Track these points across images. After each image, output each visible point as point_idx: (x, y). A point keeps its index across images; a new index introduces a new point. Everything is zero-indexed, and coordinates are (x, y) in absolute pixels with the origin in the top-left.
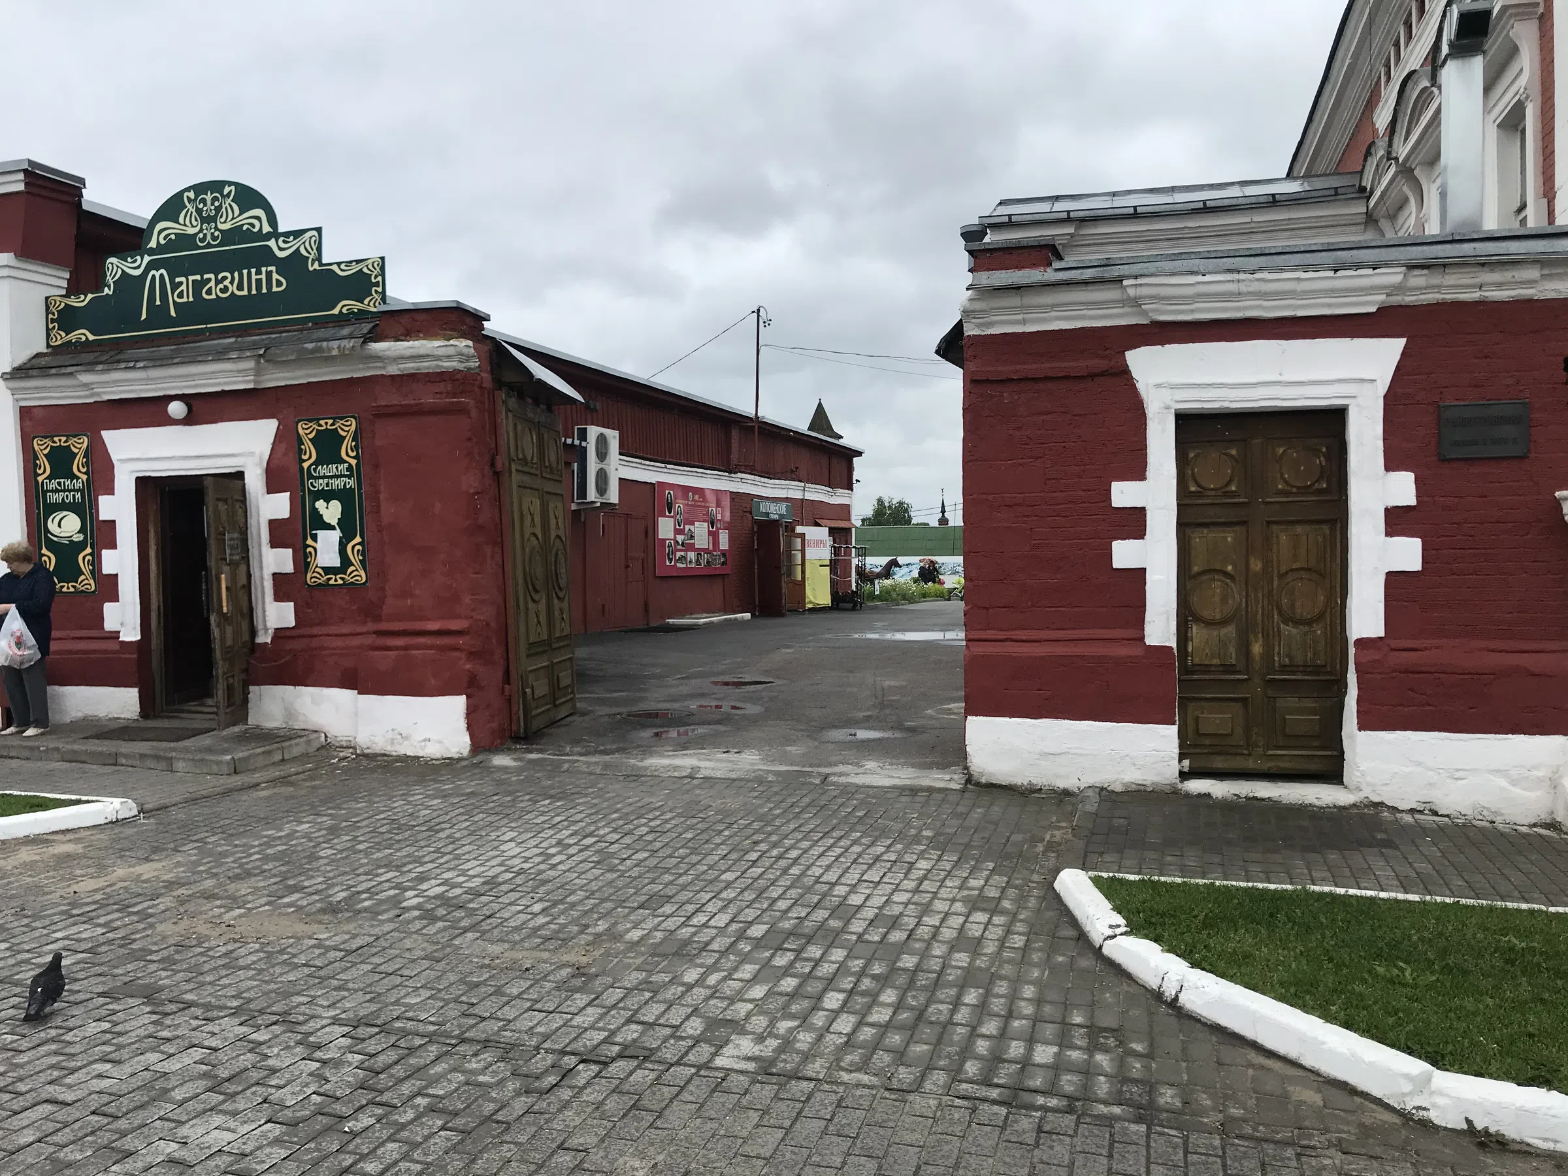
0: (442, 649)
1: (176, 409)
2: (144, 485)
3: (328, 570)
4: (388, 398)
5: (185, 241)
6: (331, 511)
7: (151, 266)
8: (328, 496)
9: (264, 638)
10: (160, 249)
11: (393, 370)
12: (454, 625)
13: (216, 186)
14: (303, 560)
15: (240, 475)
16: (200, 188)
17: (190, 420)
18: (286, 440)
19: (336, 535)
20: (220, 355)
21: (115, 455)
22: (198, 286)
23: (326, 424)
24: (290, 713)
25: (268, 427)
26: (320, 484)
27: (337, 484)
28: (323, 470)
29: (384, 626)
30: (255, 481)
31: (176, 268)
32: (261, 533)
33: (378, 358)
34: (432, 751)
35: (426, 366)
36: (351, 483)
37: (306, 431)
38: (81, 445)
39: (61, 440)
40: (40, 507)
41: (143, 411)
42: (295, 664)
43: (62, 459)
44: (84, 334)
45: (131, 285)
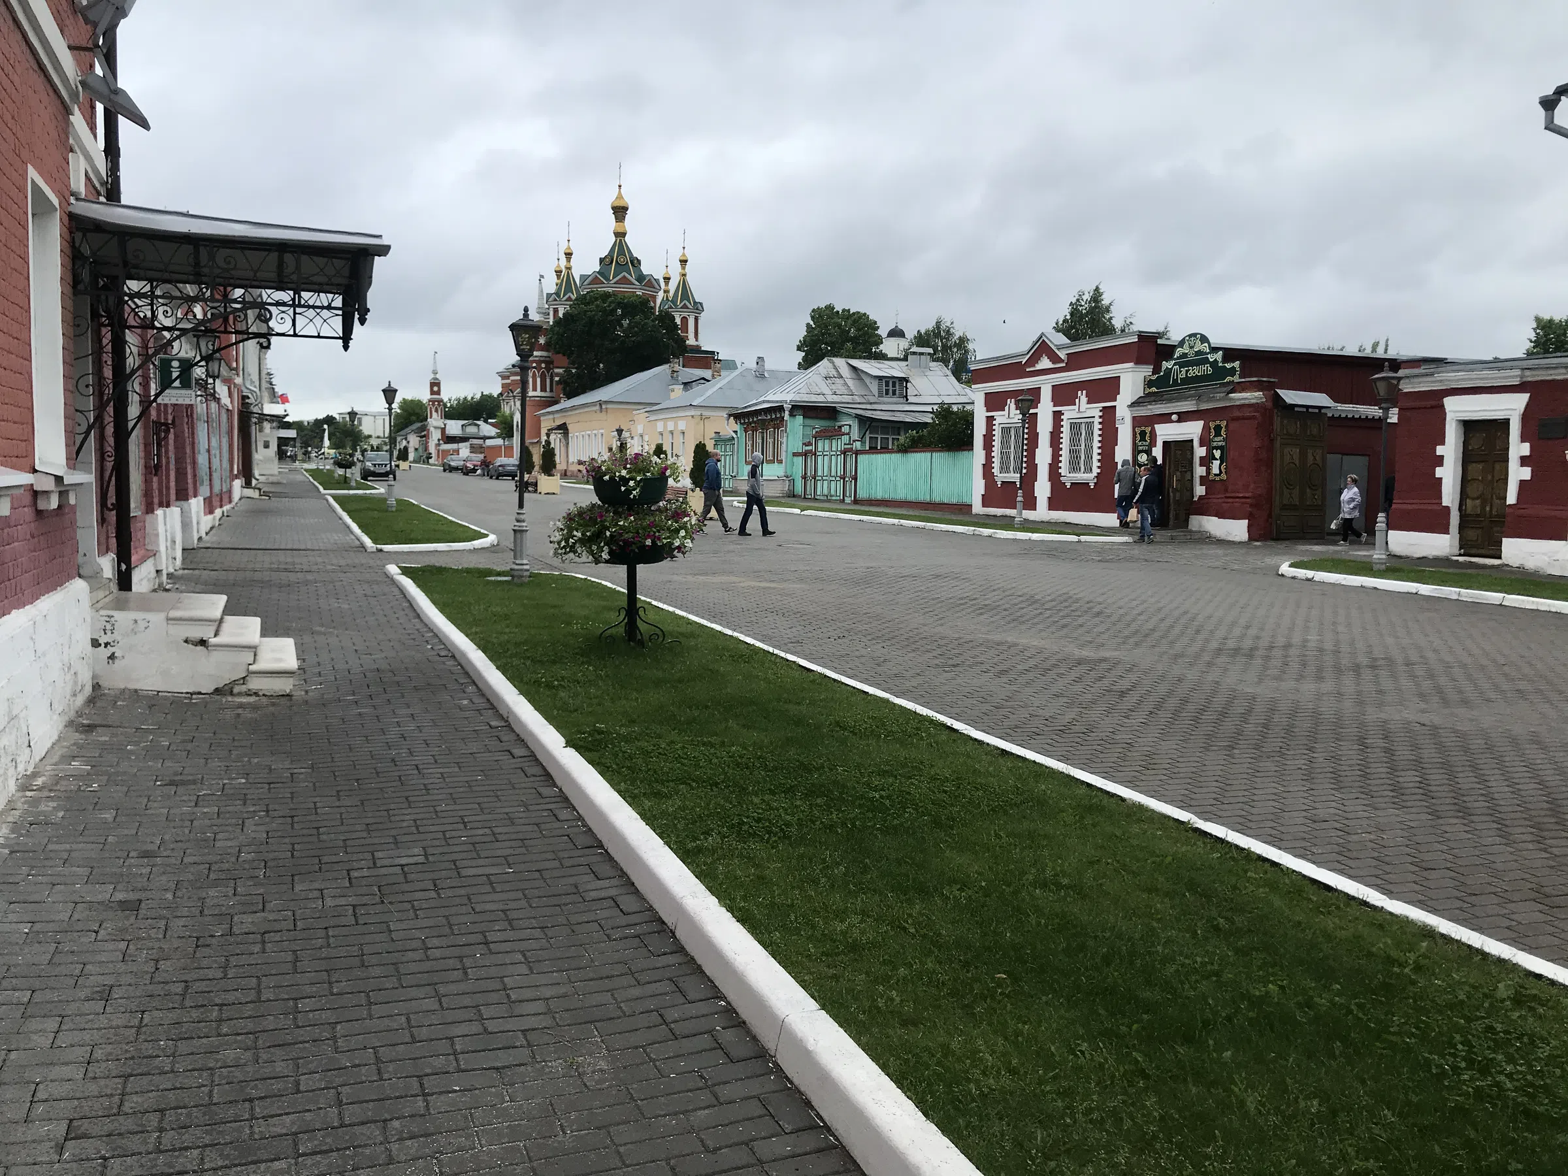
0: (1243, 503)
1: (1174, 417)
2: (1166, 444)
3: (1215, 475)
4: (1237, 414)
5: (1185, 355)
6: (1217, 454)
7: (1175, 364)
8: (1217, 448)
9: (1196, 499)
10: (1178, 358)
11: (1238, 403)
12: (1247, 495)
13: (1194, 335)
14: (1209, 471)
15: (1192, 441)
16: (1190, 336)
17: (1179, 421)
18: (1206, 428)
19: (1218, 462)
20: (1186, 398)
21: (1158, 433)
22: (1187, 371)
23: (1218, 422)
24: (1201, 525)
25: (1201, 423)
26: (1215, 444)
27: (1220, 444)
28: (1216, 439)
29: (1228, 495)
30: (1196, 443)
31: (1182, 365)
32: (1197, 461)
33: (1231, 399)
34: (1237, 539)
35: (1247, 402)
36: (1224, 444)
37: (1212, 425)
38: (1148, 430)
39: (1143, 428)
40: (1136, 452)
41: (1165, 418)
42: (1204, 508)
43: (1143, 434)
44: (1154, 389)
45: (1168, 371)
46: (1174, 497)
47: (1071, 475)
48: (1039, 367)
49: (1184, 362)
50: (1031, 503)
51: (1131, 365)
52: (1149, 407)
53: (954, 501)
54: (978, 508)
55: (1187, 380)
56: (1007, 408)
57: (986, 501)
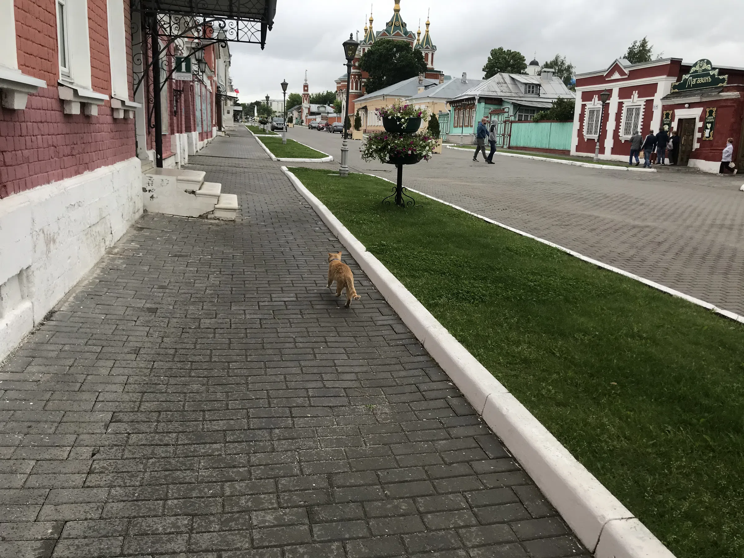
1: (687, 106)
2: (680, 120)
3: (707, 137)
4: (722, 104)
5: (696, 71)
6: (709, 126)
7: (690, 76)
8: (709, 123)
9: (693, 150)
10: (692, 73)
11: (724, 98)
13: (703, 60)
14: (703, 135)
15: (695, 118)
16: (701, 61)
17: (689, 107)
18: (704, 112)
19: (709, 130)
20: (694, 95)
21: (676, 114)
22: (697, 80)
23: (711, 109)
24: (695, 164)
25: (701, 109)
26: (708, 121)
27: (711, 120)
28: (709, 118)
29: (712, 148)
30: (697, 120)
31: (694, 77)
32: (697, 129)
33: (721, 96)
34: (713, 172)
35: (729, 97)
36: (713, 120)
37: (708, 110)
38: (671, 112)
39: (668, 111)
40: (662, 124)
41: (681, 106)
42: (697, 155)
43: (667, 115)
44: (676, 90)
45: (686, 80)
46: (681, 149)
47: (625, 136)
48: (613, 78)
49: (696, 75)
50: (602, 151)
51: (665, 77)
52: (673, 100)
53: (561, 149)
54: (573, 152)
55: (696, 85)
56: (593, 100)
57: (578, 149)
